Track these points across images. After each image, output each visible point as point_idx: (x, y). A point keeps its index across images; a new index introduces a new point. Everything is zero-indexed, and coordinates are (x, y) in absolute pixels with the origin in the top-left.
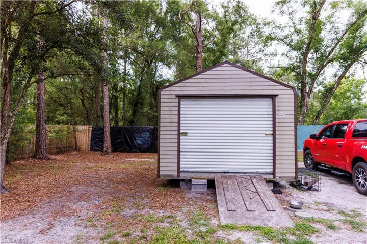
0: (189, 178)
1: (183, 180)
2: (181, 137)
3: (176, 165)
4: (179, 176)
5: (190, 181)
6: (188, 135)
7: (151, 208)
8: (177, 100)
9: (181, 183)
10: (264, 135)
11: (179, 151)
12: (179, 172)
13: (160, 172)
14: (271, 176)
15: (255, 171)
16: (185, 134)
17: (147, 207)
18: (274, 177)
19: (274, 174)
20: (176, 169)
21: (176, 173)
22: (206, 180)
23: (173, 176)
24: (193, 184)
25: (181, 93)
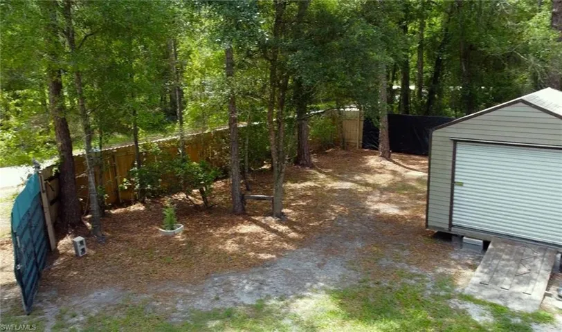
0: (461, 234)
1: (456, 235)
2: (455, 187)
3: (448, 218)
4: (450, 230)
6: (464, 185)
7: (408, 263)
8: (451, 144)
9: (453, 238)
11: (452, 203)
12: (451, 225)
13: (429, 222)
16: (461, 184)
17: (404, 260)
20: (447, 222)
21: (447, 227)
22: (482, 241)
23: (443, 229)
24: (464, 241)
25: (457, 136)
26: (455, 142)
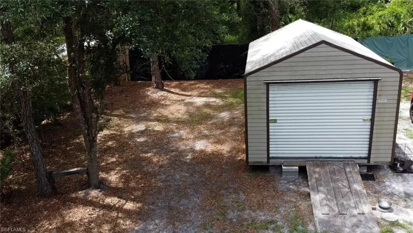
0: (279, 164)
1: (273, 166)
2: (270, 124)
3: (266, 152)
4: (268, 162)
5: (281, 166)
6: (278, 121)
8: (265, 87)
9: (270, 169)
10: (362, 120)
11: (268, 139)
12: (269, 158)
13: (249, 159)
14: (365, 161)
15: (349, 156)
16: (275, 121)
18: (369, 162)
19: (368, 158)
20: (265, 156)
21: (265, 160)
22: (297, 168)
23: (263, 162)
24: (284, 170)
25: (270, 79)
26: (268, 85)
